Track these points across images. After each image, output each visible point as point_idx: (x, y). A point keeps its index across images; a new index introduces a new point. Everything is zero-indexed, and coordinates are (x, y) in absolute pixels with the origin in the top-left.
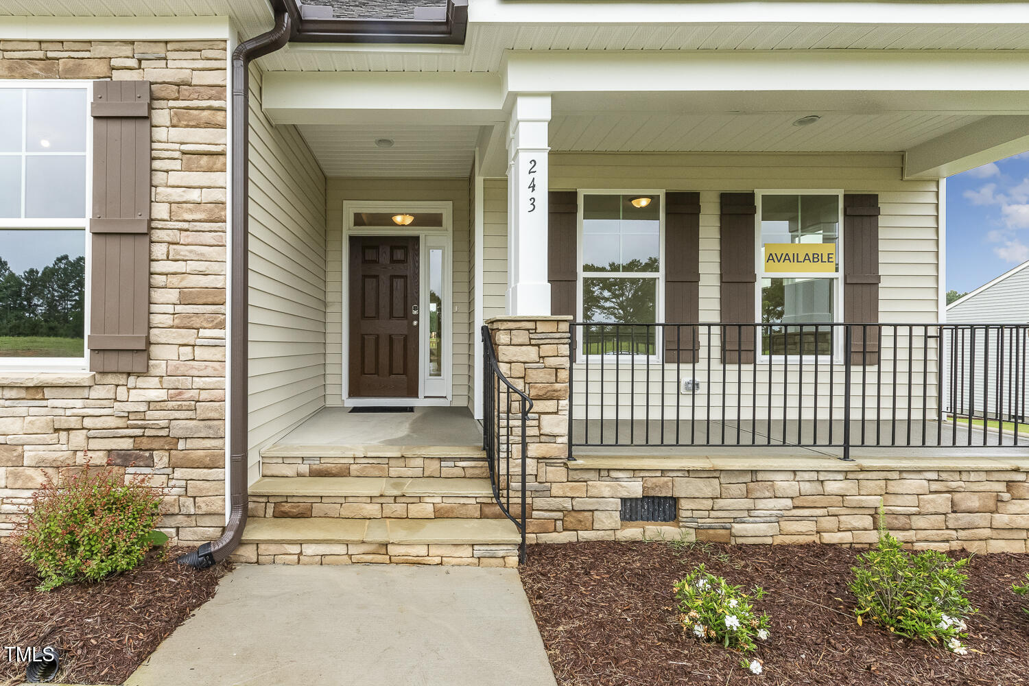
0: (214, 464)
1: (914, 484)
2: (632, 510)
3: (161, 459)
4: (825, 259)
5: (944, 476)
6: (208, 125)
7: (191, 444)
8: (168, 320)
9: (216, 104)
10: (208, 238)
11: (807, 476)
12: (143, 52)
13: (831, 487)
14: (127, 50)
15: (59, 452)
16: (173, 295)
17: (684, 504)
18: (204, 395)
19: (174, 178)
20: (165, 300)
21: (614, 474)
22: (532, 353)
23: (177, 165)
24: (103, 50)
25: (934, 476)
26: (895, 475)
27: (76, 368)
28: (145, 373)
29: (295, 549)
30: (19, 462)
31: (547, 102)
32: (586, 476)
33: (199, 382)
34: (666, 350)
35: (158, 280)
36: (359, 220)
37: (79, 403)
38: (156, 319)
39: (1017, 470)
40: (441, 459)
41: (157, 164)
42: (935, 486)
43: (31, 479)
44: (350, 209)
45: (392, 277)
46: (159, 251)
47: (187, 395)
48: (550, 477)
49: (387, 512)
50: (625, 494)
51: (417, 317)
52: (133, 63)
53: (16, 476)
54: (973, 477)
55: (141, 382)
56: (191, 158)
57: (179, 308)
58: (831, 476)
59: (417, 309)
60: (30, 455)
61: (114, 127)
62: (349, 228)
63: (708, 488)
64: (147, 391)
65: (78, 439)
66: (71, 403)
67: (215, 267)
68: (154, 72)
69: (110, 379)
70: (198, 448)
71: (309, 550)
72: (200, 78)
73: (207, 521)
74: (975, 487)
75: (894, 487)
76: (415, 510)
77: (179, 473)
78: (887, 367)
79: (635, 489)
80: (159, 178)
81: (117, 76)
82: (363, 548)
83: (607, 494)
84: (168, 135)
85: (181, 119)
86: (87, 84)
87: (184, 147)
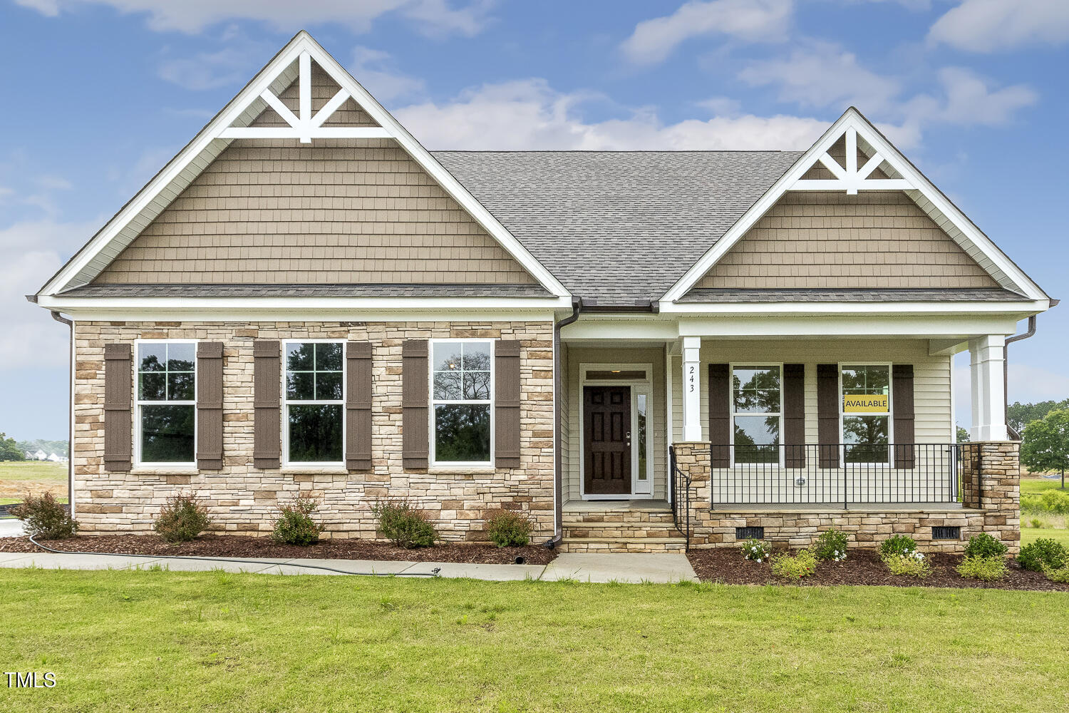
0: (549, 508)
1: (874, 520)
2: (742, 533)
3: (525, 506)
4: (882, 404)
5: (888, 516)
6: (544, 358)
7: (538, 499)
8: (527, 444)
9: (548, 349)
10: (545, 408)
11: (823, 516)
12: (515, 327)
14: (508, 326)
15: (480, 503)
16: (530, 433)
17: (767, 530)
18: (544, 478)
19: (529, 382)
20: (526, 437)
22: (692, 459)
23: (531, 376)
24: (499, 326)
25: (884, 516)
26: (865, 516)
27: (488, 466)
28: (518, 468)
29: (585, 546)
30: (462, 508)
31: (698, 340)
32: (720, 517)
33: (541, 472)
34: (787, 460)
35: (523, 427)
37: (489, 482)
38: (522, 444)
39: (922, 513)
40: (648, 513)
41: (522, 376)
42: (884, 521)
43: (468, 515)
44: (584, 367)
45: (612, 415)
46: (523, 414)
47: (537, 477)
48: (703, 518)
50: (737, 526)
51: (629, 440)
52: (511, 331)
53: (461, 514)
54: (902, 516)
55: (516, 472)
56: (537, 373)
57: (532, 439)
58: (835, 516)
59: (630, 434)
60: (467, 505)
61: (505, 360)
64: (519, 476)
65: (488, 497)
66: (486, 481)
67: (549, 421)
68: (520, 336)
69: (503, 471)
70: (542, 501)
71: (592, 546)
72: (540, 338)
73: (546, 534)
74: (904, 521)
75: (865, 521)
76: (637, 533)
77: (533, 512)
78: (923, 470)
79: (743, 523)
80: (523, 382)
81: (505, 337)
82: (616, 546)
83: (729, 526)
84: (526, 363)
85: (532, 356)
86: (492, 341)
87: (534, 368)
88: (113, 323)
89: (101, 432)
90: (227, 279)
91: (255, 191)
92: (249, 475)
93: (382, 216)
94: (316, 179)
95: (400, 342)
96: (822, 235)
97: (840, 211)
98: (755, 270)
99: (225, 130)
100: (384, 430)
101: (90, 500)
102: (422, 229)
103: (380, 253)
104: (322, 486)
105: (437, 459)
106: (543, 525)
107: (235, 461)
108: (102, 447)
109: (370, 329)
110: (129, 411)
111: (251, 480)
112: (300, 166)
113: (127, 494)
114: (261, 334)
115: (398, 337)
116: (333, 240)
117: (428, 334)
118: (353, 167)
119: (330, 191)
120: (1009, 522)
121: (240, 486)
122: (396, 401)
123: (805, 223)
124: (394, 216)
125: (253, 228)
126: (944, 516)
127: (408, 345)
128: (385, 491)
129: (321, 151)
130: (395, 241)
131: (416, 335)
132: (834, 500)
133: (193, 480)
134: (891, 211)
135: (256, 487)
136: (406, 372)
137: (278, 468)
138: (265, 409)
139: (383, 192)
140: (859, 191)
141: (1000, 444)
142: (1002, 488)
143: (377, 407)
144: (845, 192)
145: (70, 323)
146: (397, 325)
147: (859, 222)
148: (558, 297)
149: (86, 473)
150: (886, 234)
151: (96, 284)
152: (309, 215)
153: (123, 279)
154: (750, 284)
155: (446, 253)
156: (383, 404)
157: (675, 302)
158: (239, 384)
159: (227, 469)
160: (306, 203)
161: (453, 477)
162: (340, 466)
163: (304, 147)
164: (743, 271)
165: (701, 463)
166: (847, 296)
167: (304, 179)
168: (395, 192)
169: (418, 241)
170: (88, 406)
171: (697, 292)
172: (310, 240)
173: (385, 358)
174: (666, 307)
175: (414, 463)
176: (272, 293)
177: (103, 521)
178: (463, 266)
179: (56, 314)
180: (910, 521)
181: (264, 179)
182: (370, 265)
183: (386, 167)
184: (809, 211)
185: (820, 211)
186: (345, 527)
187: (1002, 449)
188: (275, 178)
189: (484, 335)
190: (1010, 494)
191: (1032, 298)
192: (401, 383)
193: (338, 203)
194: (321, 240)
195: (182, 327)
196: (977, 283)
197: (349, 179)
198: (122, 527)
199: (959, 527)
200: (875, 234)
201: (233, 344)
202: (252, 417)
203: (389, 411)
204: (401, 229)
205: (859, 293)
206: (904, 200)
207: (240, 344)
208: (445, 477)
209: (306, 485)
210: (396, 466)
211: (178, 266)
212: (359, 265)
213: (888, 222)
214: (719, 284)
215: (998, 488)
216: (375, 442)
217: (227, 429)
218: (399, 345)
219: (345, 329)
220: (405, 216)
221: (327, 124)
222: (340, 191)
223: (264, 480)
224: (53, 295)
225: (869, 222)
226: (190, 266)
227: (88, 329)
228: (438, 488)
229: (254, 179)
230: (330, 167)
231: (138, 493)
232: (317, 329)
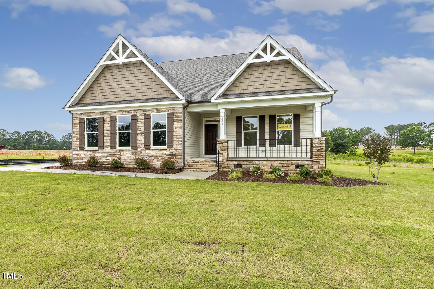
0: (181, 159)
1: (276, 162)
2: (236, 166)
3: (175, 158)
4: (290, 126)
5: (281, 161)
6: (180, 117)
7: (178, 156)
8: (175, 141)
9: (181, 115)
10: (180, 131)
11: (260, 161)
12: (172, 109)
13: (264, 163)
15: (163, 157)
16: (176, 138)
17: (243, 165)
18: (179, 150)
19: (176, 124)
20: (175, 139)
21: (233, 161)
22: (222, 145)
23: (176, 122)
24: (168, 109)
25: (279, 161)
26: (273, 161)
27: (165, 147)
28: (173, 148)
29: (190, 169)
30: (159, 159)
31: (225, 110)
32: (229, 161)
33: (179, 149)
35: (174, 136)
36: (207, 121)
37: (165, 152)
38: (174, 141)
39: (292, 160)
40: (211, 160)
41: (174, 122)
42: (280, 163)
43: (160, 161)
44: (205, 119)
46: (174, 133)
47: (178, 150)
48: (224, 162)
49: (202, 166)
50: (234, 164)
52: (171, 110)
54: (285, 161)
55: (172, 149)
56: (178, 122)
58: (264, 161)
60: (160, 158)
61: (169, 118)
62: (205, 123)
63: (247, 163)
64: (173, 150)
65: (165, 156)
67: (181, 135)
68: (174, 111)
69: (169, 149)
71: (192, 169)
72: (179, 112)
73: (180, 166)
74: (286, 163)
75: (273, 163)
77: (177, 160)
78: (303, 147)
79: (236, 163)
80: (174, 124)
81: (170, 112)
82: (198, 169)
83: (232, 164)
84: (175, 119)
85: (177, 117)
86: (166, 113)
87: (177, 120)
88: (81, 113)
89: (78, 140)
90: (105, 100)
91: (111, 77)
92: (109, 150)
93: (140, 81)
94: (125, 73)
95: (144, 114)
96: (261, 75)
97: (266, 68)
98: (240, 88)
99: (103, 63)
100: (140, 138)
101: (76, 157)
102: (149, 84)
103: (139, 91)
104: (126, 153)
105: (154, 145)
106: (179, 164)
107: (107, 147)
108: (78, 144)
109: (137, 111)
110: (84, 135)
111: (110, 152)
112: (121, 70)
113: (84, 155)
114: (112, 114)
115: (143, 113)
116: (128, 89)
117: (151, 112)
118: (133, 69)
119: (128, 76)
120: (321, 163)
121: (107, 153)
122: (143, 130)
123: (256, 72)
124: (143, 81)
125: (110, 87)
126: (299, 161)
127: (146, 115)
128: (140, 154)
129: (125, 65)
130: (143, 88)
131: (148, 113)
132: (264, 156)
133: (97, 152)
134: (283, 66)
135: (111, 153)
136: (145, 123)
137: (116, 148)
138: (113, 134)
139: (140, 74)
140: (271, 61)
141: (319, 138)
142: (318, 152)
143: (138, 132)
144: (266, 62)
145: (72, 114)
146: (143, 110)
147: (272, 71)
148: (182, 100)
149: (75, 150)
150: (281, 74)
151: (77, 104)
152: (123, 83)
153: (83, 102)
154: (239, 92)
155: (155, 90)
156: (140, 131)
157: (215, 99)
158: (107, 127)
159: (105, 149)
160: (122, 79)
161: (156, 150)
162: (130, 148)
163: (121, 65)
164: (237, 88)
165: (224, 146)
166: (267, 94)
167: (122, 73)
168: (143, 74)
169: (148, 87)
170: (76, 134)
171: (223, 95)
172: (123, 89)
173: (140, 119)
174: (213, 101)
175: (147, 147)
176: (113, 104)
177: (79, 162)
178: (159, 93)
179: (70, 112)
180: (288, 163)
181: (113, 74)
182: (137, 94)
183: (141, 68)
184: (257, 69)
185: (260, 68)
186: (131, 164)
187: (319, 140)
188: (115, 74)
189: (164, 112)
190: (321, 154)
191: (328, 90)
192: (144, 125)
193: (130, 79)
194: (126, 89)
195: (95, 113)
196: (311, 87)
197: (132, 72)
198: (82, 163)
199: (304, 165)
200: (278, 74)
201: (106, 117)
202: (110, 136)
203: (141, 133)
204: (144, 84)
205: (271, 93)
206: (287, 62)
207: (108, 117)
208: (155, 150)
209: (122, 153)
210: (143, 148)
211: (94, 98)
212: (134, 95)
213: (282, 70)
214: (230, 93)
215: (317, 152)
216: (138, 141)
217: (105, 139)
218: (144, 115)
219: (131, 112)
220: (145, 81)
221: (125, 58)
222: (130, 75)
223: (113, 152)
224: (68, 107)
225: (276, 70)
226: (97, 98)
227: (76, 115)
228: (153, 154)
229: (111, 74)
230: (128, 69)
231: (86, 155)
232: (125, 112)
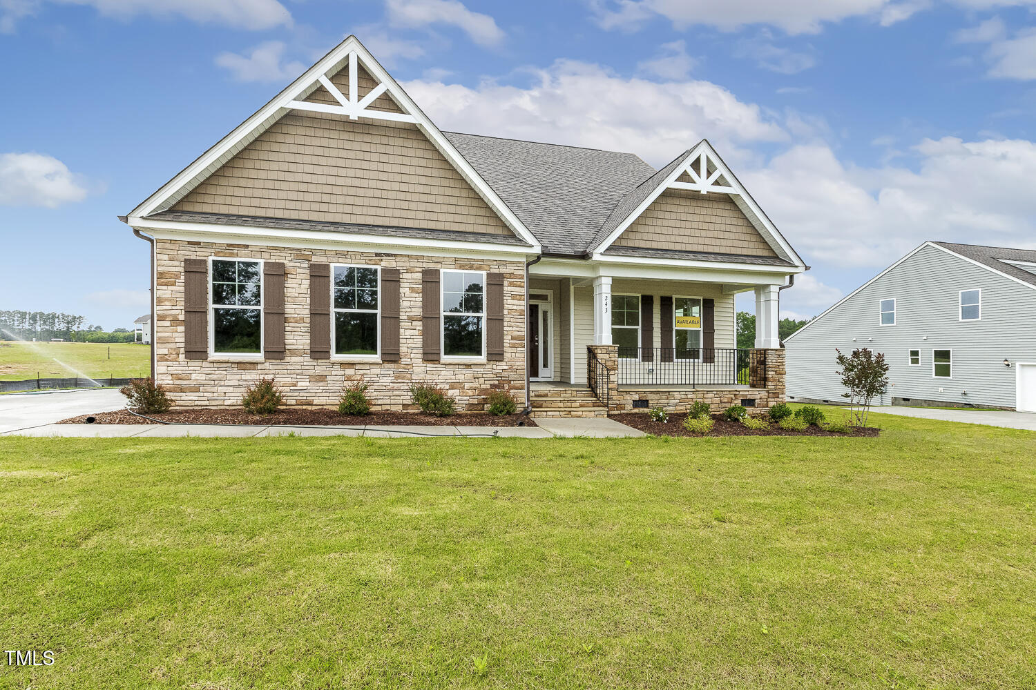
0: (522, 388)
1: (711, 395)
2: (636, 404)
3: (507, 387)
4: (697, 323)
5: (718, 393)
6: (519, 286)
7: (515, 382)
8: (508, 345)
9: (522, 280)
10: (520, 321)
11: (683, 393)
12: (501, 264)
13: (689, 396)
14: (495, 263)
15: (475, 385)
16: (510, 337)
17: (650, 402)
18: (519, 367)
19: (509, 302)
20: (507, 340)
21: (631, 393)
23: (510, 298)
24: (489, 263)
25: (715, 392)
26: (705, 393)
27: (482, 359)
28: (501, 361)
29: (545, 413)
30: (463, 388)
31: (611, 278)
32: (623, 394)
33: (518, 364)
34: (643, 357)
35: (505, 333)
37: (482, 370)
38: (505, 345)
39: (737, 391)
40: (577, 391)
41: (505, 298)
42: (716, 396)
43: (468, 393)
46: (505, 324)
47: (514, 367)
48: (613, 394)
50: (634, 399)
52: (497, 267)
53: (463, 392)
54: (726, 393)
55: (500, 363)
56: (514, 297)
57: (511, 341)
58: (688, 393)
60: (467, 386)
61: (493, 287)
63: (656, 397)
64: (501, 367)
65: (482, 381)
66: (480, 370)
67: (522, 329)
68: (503, 270)
69: (491, 363)
70: (518, 383)
71: (549, 413)
72: (517, 272)
73: (520, 405)
74: (727, 396)
75: (706, 396)
76: (573, 405)
77: (512, 391)
78: (718, 364)
79: (636, 397)
80: (505, 302)
81: (493, 271)
82: (565, 413)
83: (629, 399)
84: (507, 289)
85: (511, 285)
86: (484, 273)
87: (512, 293)
88: (189, 243)
89: (181, 329)
90: (286, 215)
91: (309, 150)
92: (305, 364)
93: (406, 178)
94: (357, 146)
95: (420, 270)
96: (683, 217)
97: (694, 203)
98: (645, 236)
99: (289, 101)
100: (408, 333)
101: (171, 382)
102: (435, 190)
103: (405, 205)
104: (362, 372)
105: (445, 354)
106: (521, 399)
107: (294, 353)
108: (183, 340)
109: (398, 259)
110: (205, 313)
111: (307, 367)
112: (345, 136)
113: (204, 377)
114: (314, 258)
115: (419, 266)
116: (370, 193)
117: (440, 266)
118: (384, 140)
119: (367, 156)
120: (780, 396)
121: (298, 371)
122: (418, 312)
123: (674, 208)
124: (414, 179)
125: (307, 178)
126: (747, 393)
127: (426, 272)
128: (409, 376)
129: (362, 126)
130: (415, 197)
131: (431, 266)
132: (688, 382)
133: (259, 367)
134: (721, 206)
135: (311, 372)
136: (424, 292)
137: (329, 358)
138: (318, 315)
139: (406, 161)
140: (707, 192)
141: (776, 350)
142: (776, 376)
143: (403, 316)
144: (700, 191)
145: (152, 241)
146: (417, 258)
147: (704, 211)
148: (533, 246)
149: (167, 360)
150: (719, 220)
151: (174, 211)
152: (351, 173)
153: (198, 208)
154: (642, 245)
155: (452, 209)
156: (407, 314)
157: (601, 254)
158: (297, 295)
159: (287, 359)
160: (349, 163)
161: (457, 366)
162: (376, 358)
163: (354, 123)
165: (613, 359)
166: (699, 256)
167: (348, 145)
168: (415, 162)
169: (432, 198)
170: (170, 307)
171: (613, 249)
172: (352, 191)
173: (408, 281)
174: (597, 257)
175: (430, 356)
176: (326, 228)
177: (182, 398)
178: (464, 219)
179: (137, 232)
180: (729, 396)
181: (316, 142)
182: (397, 213)
183: (409, 143)
184: (676, 201)
185: (682, 202)
186: (379, 402)
187: (777, 353)
188: (325, 142)
189: (478, 269)
190: (781, 380)
191: (795, 265)
192: (421, 299)
193: (373, 166)
194: (361, 192)
195: (250, 249)
196: (766, 253)
197: (381, 149)
198: (199, 403)
199: (754, 400)
200: (713, 219)
201: (292, 264)
202: (308, 320)
203: (411, 319)
204: (420, 189)
205: (706, 255)
206: (728, 200)
207: (298, 265)
208: (452, 366)
209: (350, 372)
210: (417, 357)
211: (245, 202)
212: (389, 213)
213: (719, 212)
214: (624, 243)
215: (775, 376)
216: (401, 341)
217: (287, 329)
218: (419, 272)
219: (379, 258)
220: (423, 180)
221: (369, 107)
222: (375, 157)
223: (317, 368)
224: (142, 217)
225: (709, 211)
226: (255, 202)
227: (168, 245)
228: (447, 374)
229: (308, 141)
230: (367, 138)
231: (214, 377)
232: (358, 257)
